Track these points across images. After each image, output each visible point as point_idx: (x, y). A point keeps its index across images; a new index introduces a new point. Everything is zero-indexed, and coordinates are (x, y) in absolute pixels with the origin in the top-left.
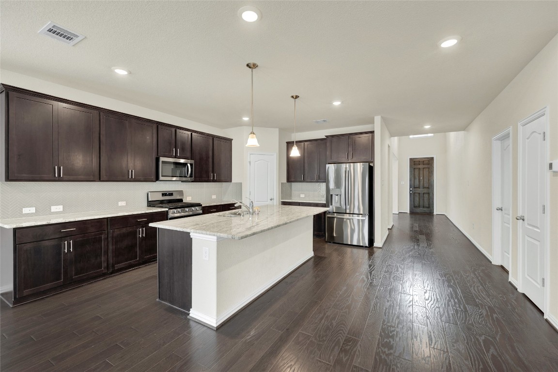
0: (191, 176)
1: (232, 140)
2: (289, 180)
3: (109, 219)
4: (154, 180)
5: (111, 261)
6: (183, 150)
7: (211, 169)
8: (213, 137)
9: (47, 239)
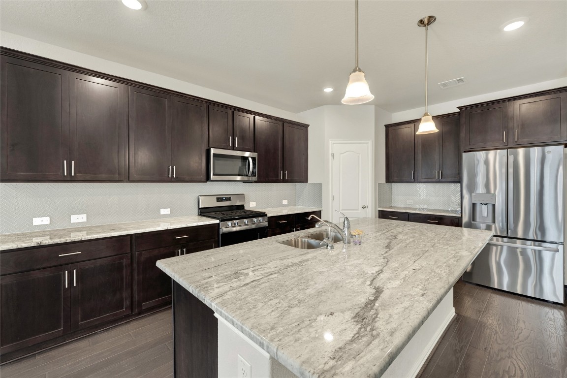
0: (253, 174)
1: (308, 125)
2: (389, 179)
3: (134, 236)
4: (204, 179)
5: (136, 297)
6: (243, 138)
7: (280, 165)
8: (283, 121)
9: (38, 267)
